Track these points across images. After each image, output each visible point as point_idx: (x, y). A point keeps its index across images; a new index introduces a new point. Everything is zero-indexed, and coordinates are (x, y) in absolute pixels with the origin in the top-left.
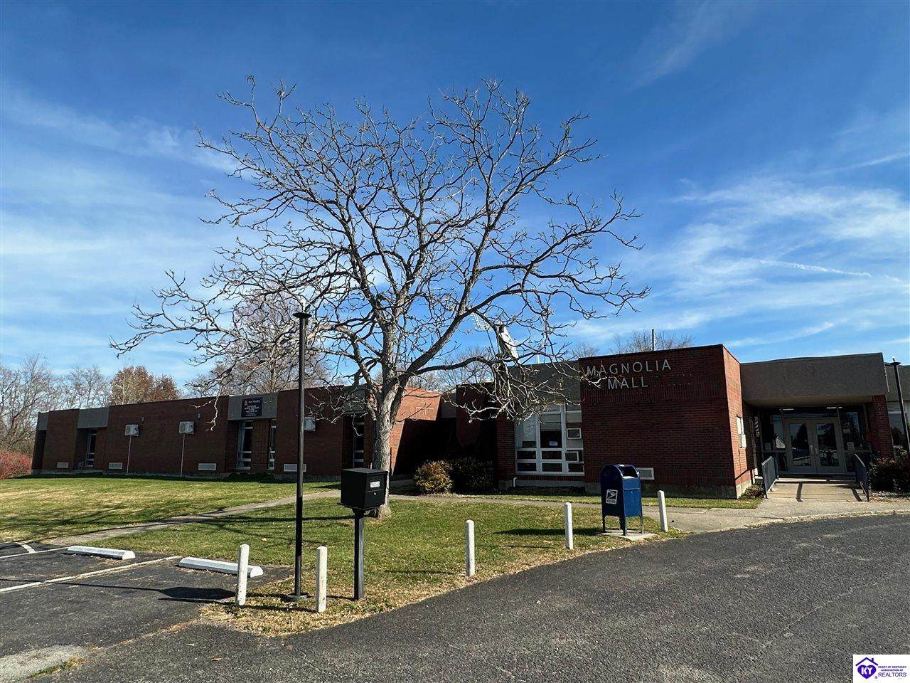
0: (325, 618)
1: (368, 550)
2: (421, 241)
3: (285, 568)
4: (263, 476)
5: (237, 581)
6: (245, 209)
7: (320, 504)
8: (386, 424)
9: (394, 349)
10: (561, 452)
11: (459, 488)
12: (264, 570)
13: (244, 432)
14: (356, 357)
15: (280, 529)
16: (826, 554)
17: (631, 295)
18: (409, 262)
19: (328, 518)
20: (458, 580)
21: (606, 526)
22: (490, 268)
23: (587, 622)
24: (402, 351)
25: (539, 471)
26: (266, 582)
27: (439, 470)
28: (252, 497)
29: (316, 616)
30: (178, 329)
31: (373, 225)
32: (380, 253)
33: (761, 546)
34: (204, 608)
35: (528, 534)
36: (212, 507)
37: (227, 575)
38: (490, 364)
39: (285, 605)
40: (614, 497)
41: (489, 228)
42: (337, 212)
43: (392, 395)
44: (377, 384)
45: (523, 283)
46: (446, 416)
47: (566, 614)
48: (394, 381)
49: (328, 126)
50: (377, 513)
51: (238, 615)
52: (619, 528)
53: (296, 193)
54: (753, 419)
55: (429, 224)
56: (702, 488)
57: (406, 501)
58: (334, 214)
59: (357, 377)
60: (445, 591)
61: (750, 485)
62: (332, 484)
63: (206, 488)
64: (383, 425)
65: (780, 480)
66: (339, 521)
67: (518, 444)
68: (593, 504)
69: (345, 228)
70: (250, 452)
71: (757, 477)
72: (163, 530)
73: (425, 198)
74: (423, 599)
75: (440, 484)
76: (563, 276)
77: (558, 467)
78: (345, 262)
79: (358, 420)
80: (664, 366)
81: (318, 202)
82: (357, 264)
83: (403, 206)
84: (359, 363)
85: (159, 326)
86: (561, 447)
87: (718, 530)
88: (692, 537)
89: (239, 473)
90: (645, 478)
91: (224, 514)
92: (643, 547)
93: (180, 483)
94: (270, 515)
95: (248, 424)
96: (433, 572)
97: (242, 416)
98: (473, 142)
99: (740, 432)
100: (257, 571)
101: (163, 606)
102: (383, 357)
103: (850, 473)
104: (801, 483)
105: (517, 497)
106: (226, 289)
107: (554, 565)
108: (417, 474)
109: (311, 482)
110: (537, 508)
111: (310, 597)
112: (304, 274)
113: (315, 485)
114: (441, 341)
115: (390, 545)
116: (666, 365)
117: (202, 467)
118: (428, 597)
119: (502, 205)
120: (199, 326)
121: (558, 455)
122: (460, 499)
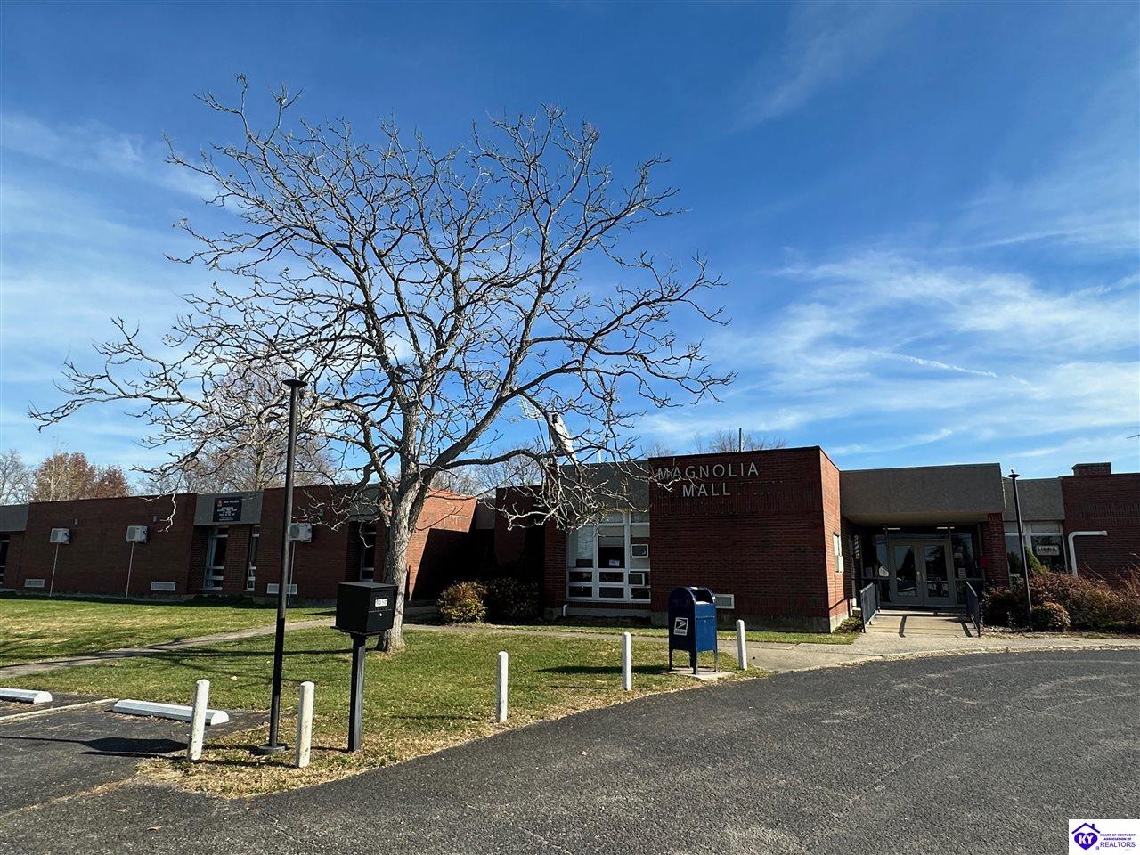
0: (307, 774)
1: (372, 692)
2: (457, 302)
3: (259, 713)
4: (239, 600)
5: (191, 730)
6: (228, 247)
7: (313, 635)
8: (402, 531)
9: (417, 435)
10: (623, 573)
11: (494, 616)
12: (230, 716)
13: (215, 542)
14: (366, 445)
15: (257, 664)
16: (928, 696)
17: (713, 381)
18: (440, 327)
19: (323, 652)
20: (485, 727)
21: (673, 663)
22: (542, 340)
23: (642, 777)
24: (427, 439)
25: (596, 597)
26: (231, 731)
27: (470, 594)
28: (221, 625)
29: (295, 772)
30: (126, 396)
31: (396, 278)
32: (404, 315)
33: (855, 687)
34: (143, 764)
35: (577, 672)
36: (167, 637)
37: (179, 722)
38: (537, 458)
39: (254, 759)
40: (684, 628)
41: (543, 290)
42: (351, 259)
43: (412, 495)
44: (394, 481)
45: (583, 359)
46: (481, 526)
47: (617, 767)
48: (416, 477)
49: (342, 147)
50: (386, 646)
51: (190, 773)
52: (689, 665)
53: (297, 230)
54: (853, 539)
55: (469, 280)
56: (790, 620)
57: (425, 632)
58: (345, 261)
59: (367, 471)
60: (468, 740)
61: (847, 617)
62: (330, 610)
63: (160, 614)
64: (399, 532)
65: (882, 612)
66: (336, 656)
67: (571, 563)
68: (658, 638)
69: (360, 280)
70: (223, 568)
71: (855, 609)
72: (96, 666)
73: (464, 248)
74: (439, 750)
75: (470, 611)
76: (632, 354)
77: (619, 592)
78: (357, 323)
79: (368, 527)
80: (750, 471)
81: (323, 243)
82: (374, 327)
83: (436, 256)
84: (371, 452)
85: (99, 391)
86: (624, 567)
87: (807, 669)
88: (776, 677)
89: (206, 595)
90: (721, 607)
91: (181, 647)
92: (716, 689)
93: (124, 607)
94: (245, 647)
95: (222, 531)
96: (453, 718)
97: (214, 521)
98: (527, 182)
99: (836, 553)
100: (220, 717)
101: (86, 762)
102: (402, 446)
103: (961, 606)
104: (905, 616)
105: (566, 629)
106: (197, 351)
107: (606, 709)
108: (442, 598)
109: (303, 607)
110: (591, 641)
111: (290, 748)
112: (302, 337)
113: (307, 611)
114: (478, 428)
115: (400, 685)
116: (753, 469)
117: (156, 586)
118: (444, 747)
119: (560, 262)
120: (156, 394)
121: (619, 577)
122: (495, 630)
